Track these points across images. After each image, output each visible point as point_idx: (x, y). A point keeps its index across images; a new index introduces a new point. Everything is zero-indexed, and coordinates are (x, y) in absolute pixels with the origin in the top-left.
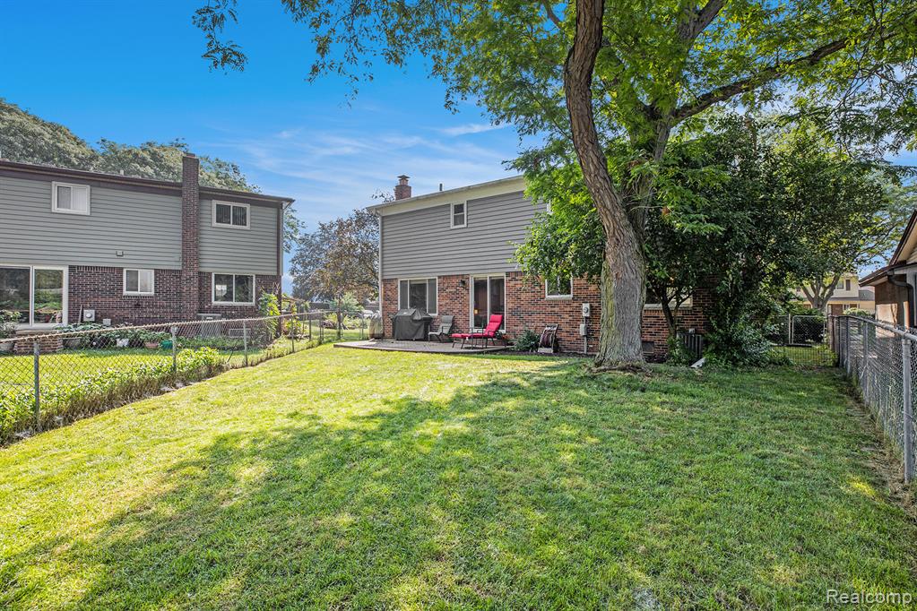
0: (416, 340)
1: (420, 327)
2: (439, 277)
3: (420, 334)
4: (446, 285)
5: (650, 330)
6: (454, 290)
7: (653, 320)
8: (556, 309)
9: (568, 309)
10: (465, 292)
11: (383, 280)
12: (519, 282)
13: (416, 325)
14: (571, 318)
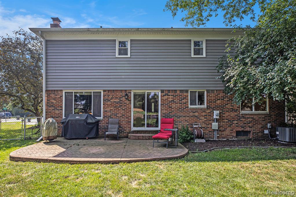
0: (89, 138)
1: (92, 128)
2: (104, 91)
3: (93, 134)
4: (111, 97)
5: (249, 125)
6: (117, 100)
7: (250, 119)
8: (196, 114)
9: (204, 114)
10: (127, 102)
11: (47, 91)
12: (171, 97)
13: (90, 126)
14: (206, 119)
